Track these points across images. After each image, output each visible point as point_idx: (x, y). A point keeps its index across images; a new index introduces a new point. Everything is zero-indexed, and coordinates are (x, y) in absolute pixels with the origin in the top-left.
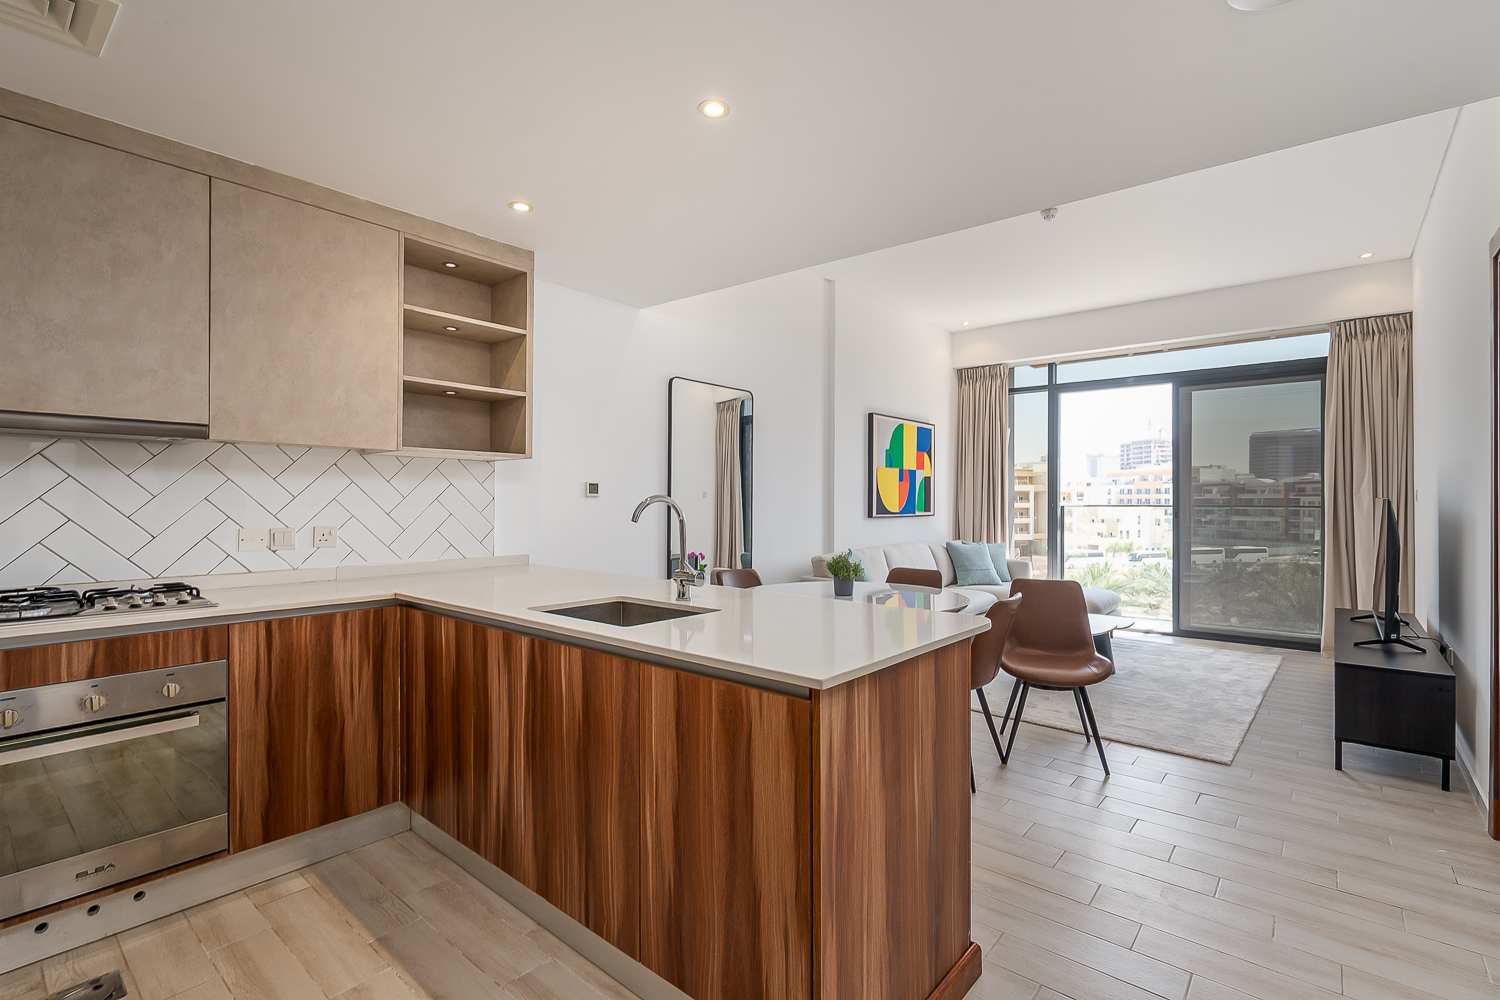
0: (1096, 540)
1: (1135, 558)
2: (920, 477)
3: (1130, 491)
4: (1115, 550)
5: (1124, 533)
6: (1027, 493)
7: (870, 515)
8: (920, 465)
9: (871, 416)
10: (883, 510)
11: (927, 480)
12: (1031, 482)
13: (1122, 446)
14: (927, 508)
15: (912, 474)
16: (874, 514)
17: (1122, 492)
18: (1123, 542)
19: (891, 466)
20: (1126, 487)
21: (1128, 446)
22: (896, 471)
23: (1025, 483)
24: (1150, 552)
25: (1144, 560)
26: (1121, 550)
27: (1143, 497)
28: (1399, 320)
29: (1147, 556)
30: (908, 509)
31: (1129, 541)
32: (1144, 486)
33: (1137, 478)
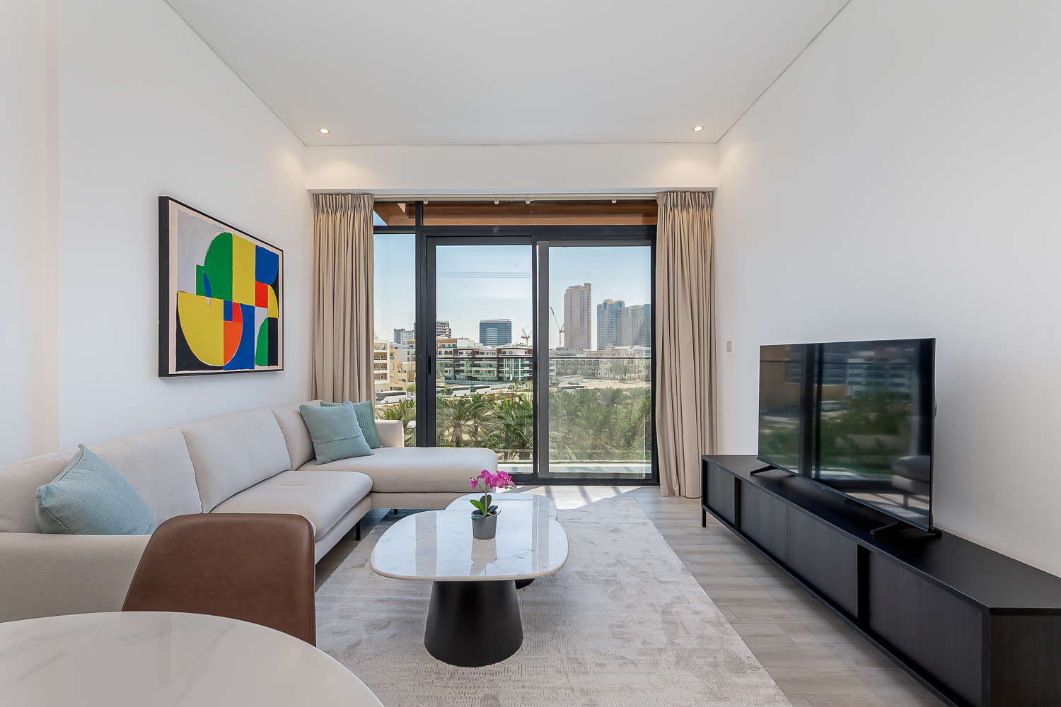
2: (261, 316)
7: (163, 372)
8: (262, 301)
9: (164, 203)
10: (189, 362)
11: (272, 324)
14: (273, 359)
15: (248, 312)
16: (172, 369)
19: (208, 294)
22: (219, 304)
28: (705, 196)
30: (241, 361)
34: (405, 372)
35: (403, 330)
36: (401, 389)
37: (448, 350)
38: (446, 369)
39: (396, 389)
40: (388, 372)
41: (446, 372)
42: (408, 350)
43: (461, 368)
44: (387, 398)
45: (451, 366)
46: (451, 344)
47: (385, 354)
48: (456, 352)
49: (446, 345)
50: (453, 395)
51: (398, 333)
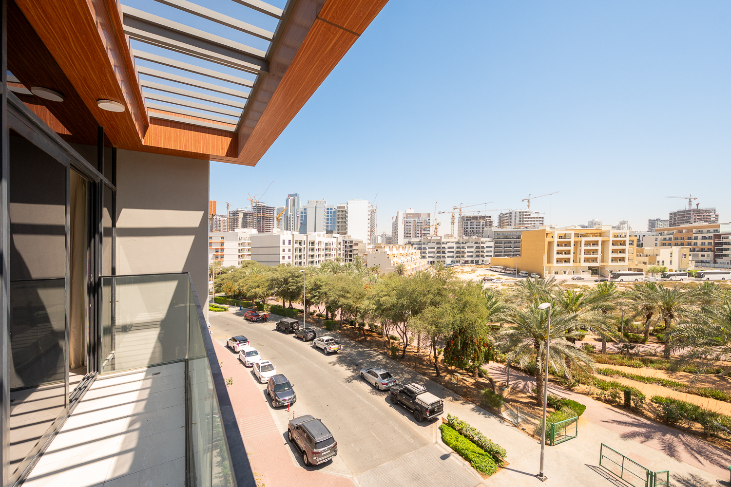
0: (641, 266)
1: (664, 276)
3: (670, 239)
4: (654, 271)
5: (661, 263)
6: (597, 242)
12: (600, 236)
13: (671, 214)
17: (665, 239)
18: (661, 266)
20: (668, 237)
21: (675, 214)
23: (596, 236)
24: (678, 272)
25: (671, 277)
26: (658, 271)
27: (679, 241)
29: (674, 275)
31: (663, 267)
32: (679, 236)
33: (675, 232)
34: (647, 256)
35: (657, 220)
36: (641, 270)
37: (707, 235)
38: (703, 253)
39: (635, 270)
40: (626, 256)
41: (704, 256)
42: (656, 237)
43: (724, 252)
44: (621, 277)
45: (710, 250)
46: (712, 230)
47: (624, 241)
48: (718, 237)
49: (705, 230)
50: (704, 279)
51: (652, 224)
